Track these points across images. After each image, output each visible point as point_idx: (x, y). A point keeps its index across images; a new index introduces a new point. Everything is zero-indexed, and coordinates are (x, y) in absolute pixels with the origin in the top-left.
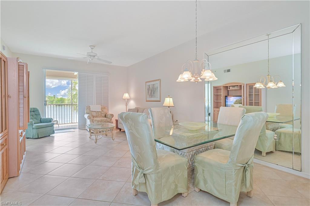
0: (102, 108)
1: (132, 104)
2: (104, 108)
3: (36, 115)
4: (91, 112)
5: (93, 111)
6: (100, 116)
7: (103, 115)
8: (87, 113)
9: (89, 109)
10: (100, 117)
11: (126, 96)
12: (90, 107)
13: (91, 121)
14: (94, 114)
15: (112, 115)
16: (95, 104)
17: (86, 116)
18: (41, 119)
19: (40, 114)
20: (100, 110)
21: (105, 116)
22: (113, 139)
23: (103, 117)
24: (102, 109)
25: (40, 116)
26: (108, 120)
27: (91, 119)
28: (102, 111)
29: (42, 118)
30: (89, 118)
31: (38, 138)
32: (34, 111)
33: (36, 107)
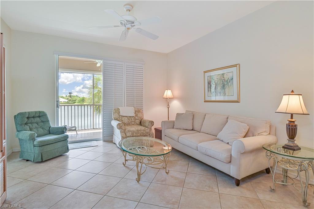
0: (136, 111)
1: (176, 106)
2: (139, 111)
3: (43, 122)
4: (121, 117)
5: (124, 116)
6: (133, 123)
7: (138, 122)
8: (116, 119)
9: (118, 113)
10: (133, 125)
11: (168, 93)
12: (119, 109)
13: (123, 132)
14: (126, 120)
15: (152, 123)
16: (126, 105)
17: (115, 123)
18: (50, 128)
19: (48, 121)
20: (133, 115)
21: (140, 122)
22: (166, 172)
23: (138, 125)
24: (135, 113)
25: (49, 124)
26: (147, 131)
27: (122, 129)
28: (136, 116)
29: (52, 126)
30: (119, 127)
31: (42, 162)
32: (39, 117)
33: (43, 111)
